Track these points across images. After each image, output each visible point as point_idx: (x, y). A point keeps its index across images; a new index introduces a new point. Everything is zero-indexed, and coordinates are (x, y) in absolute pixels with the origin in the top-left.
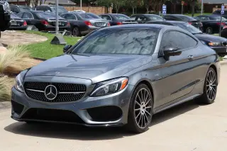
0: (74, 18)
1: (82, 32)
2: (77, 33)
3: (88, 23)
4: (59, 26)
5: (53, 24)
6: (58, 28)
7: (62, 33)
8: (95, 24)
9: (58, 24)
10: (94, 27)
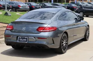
0: (13, 4)
1: (17, 10)
2: (15, 10)
3: (19, 6)
4: (7, 7)
5: (4, 6)
6: (6, 8)
7: (9, 10)
8: (23, 7)
9: (6, 6)
10: (22, 8)
